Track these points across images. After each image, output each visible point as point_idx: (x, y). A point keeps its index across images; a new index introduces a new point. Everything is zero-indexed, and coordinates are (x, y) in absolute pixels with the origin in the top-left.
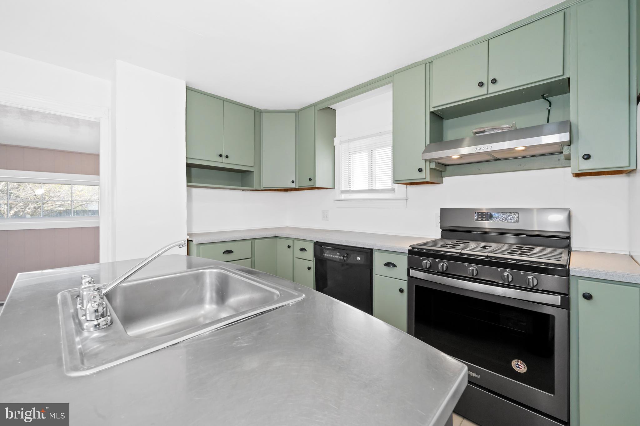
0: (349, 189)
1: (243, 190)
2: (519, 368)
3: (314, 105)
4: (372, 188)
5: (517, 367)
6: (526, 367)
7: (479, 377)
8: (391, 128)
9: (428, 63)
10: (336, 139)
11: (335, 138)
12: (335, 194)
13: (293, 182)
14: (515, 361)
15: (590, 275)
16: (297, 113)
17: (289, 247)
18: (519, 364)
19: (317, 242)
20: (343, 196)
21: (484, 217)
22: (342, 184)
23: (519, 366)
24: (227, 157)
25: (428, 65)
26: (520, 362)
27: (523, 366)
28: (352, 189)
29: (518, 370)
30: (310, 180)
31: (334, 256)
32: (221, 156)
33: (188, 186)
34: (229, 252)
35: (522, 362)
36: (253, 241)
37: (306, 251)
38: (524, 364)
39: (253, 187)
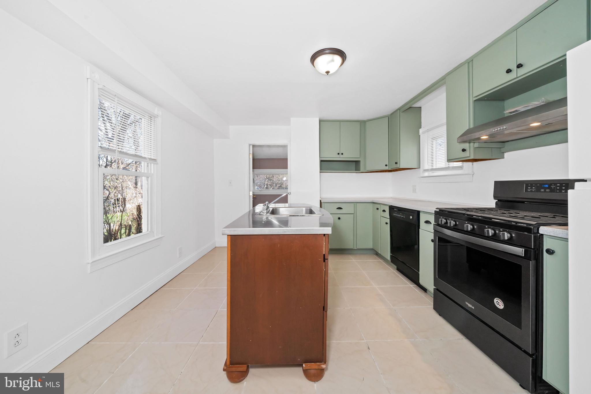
0: (432, 167)
1: (357, 173)
2: (499, 305)
3: (399, 109)
4: (449, 165)
5: (498, 304)
6: (503, 305)
7: (473, 308)
8: (445, 121)
9: (470, 62)
10: (421, 131)
11: (420, 129)
12: (420, 173)
13: (386, 165)
14: (497, 299)
15: (554, 234)
16: (389, 117)
17: (377, 209)
18: (499, 301)
19: (392, 206)
20: (426, 174)
21: (534, 188)
22: (426, 165)
23: (499, 304)
24: (342, 154)
25: (471, 63)
26: (500, 300)
27: (501, 304)
28: (434, 167)
29: (498, 306)
30: (396, 163)
31: (399, 215)
32: (338, 154)
33: (320, 172)
34: (340, 208)
35: (501, 300)
36: (355, 203)
37: (385, 212)
38: (502, 302)
39: (360, 171)
